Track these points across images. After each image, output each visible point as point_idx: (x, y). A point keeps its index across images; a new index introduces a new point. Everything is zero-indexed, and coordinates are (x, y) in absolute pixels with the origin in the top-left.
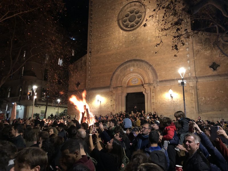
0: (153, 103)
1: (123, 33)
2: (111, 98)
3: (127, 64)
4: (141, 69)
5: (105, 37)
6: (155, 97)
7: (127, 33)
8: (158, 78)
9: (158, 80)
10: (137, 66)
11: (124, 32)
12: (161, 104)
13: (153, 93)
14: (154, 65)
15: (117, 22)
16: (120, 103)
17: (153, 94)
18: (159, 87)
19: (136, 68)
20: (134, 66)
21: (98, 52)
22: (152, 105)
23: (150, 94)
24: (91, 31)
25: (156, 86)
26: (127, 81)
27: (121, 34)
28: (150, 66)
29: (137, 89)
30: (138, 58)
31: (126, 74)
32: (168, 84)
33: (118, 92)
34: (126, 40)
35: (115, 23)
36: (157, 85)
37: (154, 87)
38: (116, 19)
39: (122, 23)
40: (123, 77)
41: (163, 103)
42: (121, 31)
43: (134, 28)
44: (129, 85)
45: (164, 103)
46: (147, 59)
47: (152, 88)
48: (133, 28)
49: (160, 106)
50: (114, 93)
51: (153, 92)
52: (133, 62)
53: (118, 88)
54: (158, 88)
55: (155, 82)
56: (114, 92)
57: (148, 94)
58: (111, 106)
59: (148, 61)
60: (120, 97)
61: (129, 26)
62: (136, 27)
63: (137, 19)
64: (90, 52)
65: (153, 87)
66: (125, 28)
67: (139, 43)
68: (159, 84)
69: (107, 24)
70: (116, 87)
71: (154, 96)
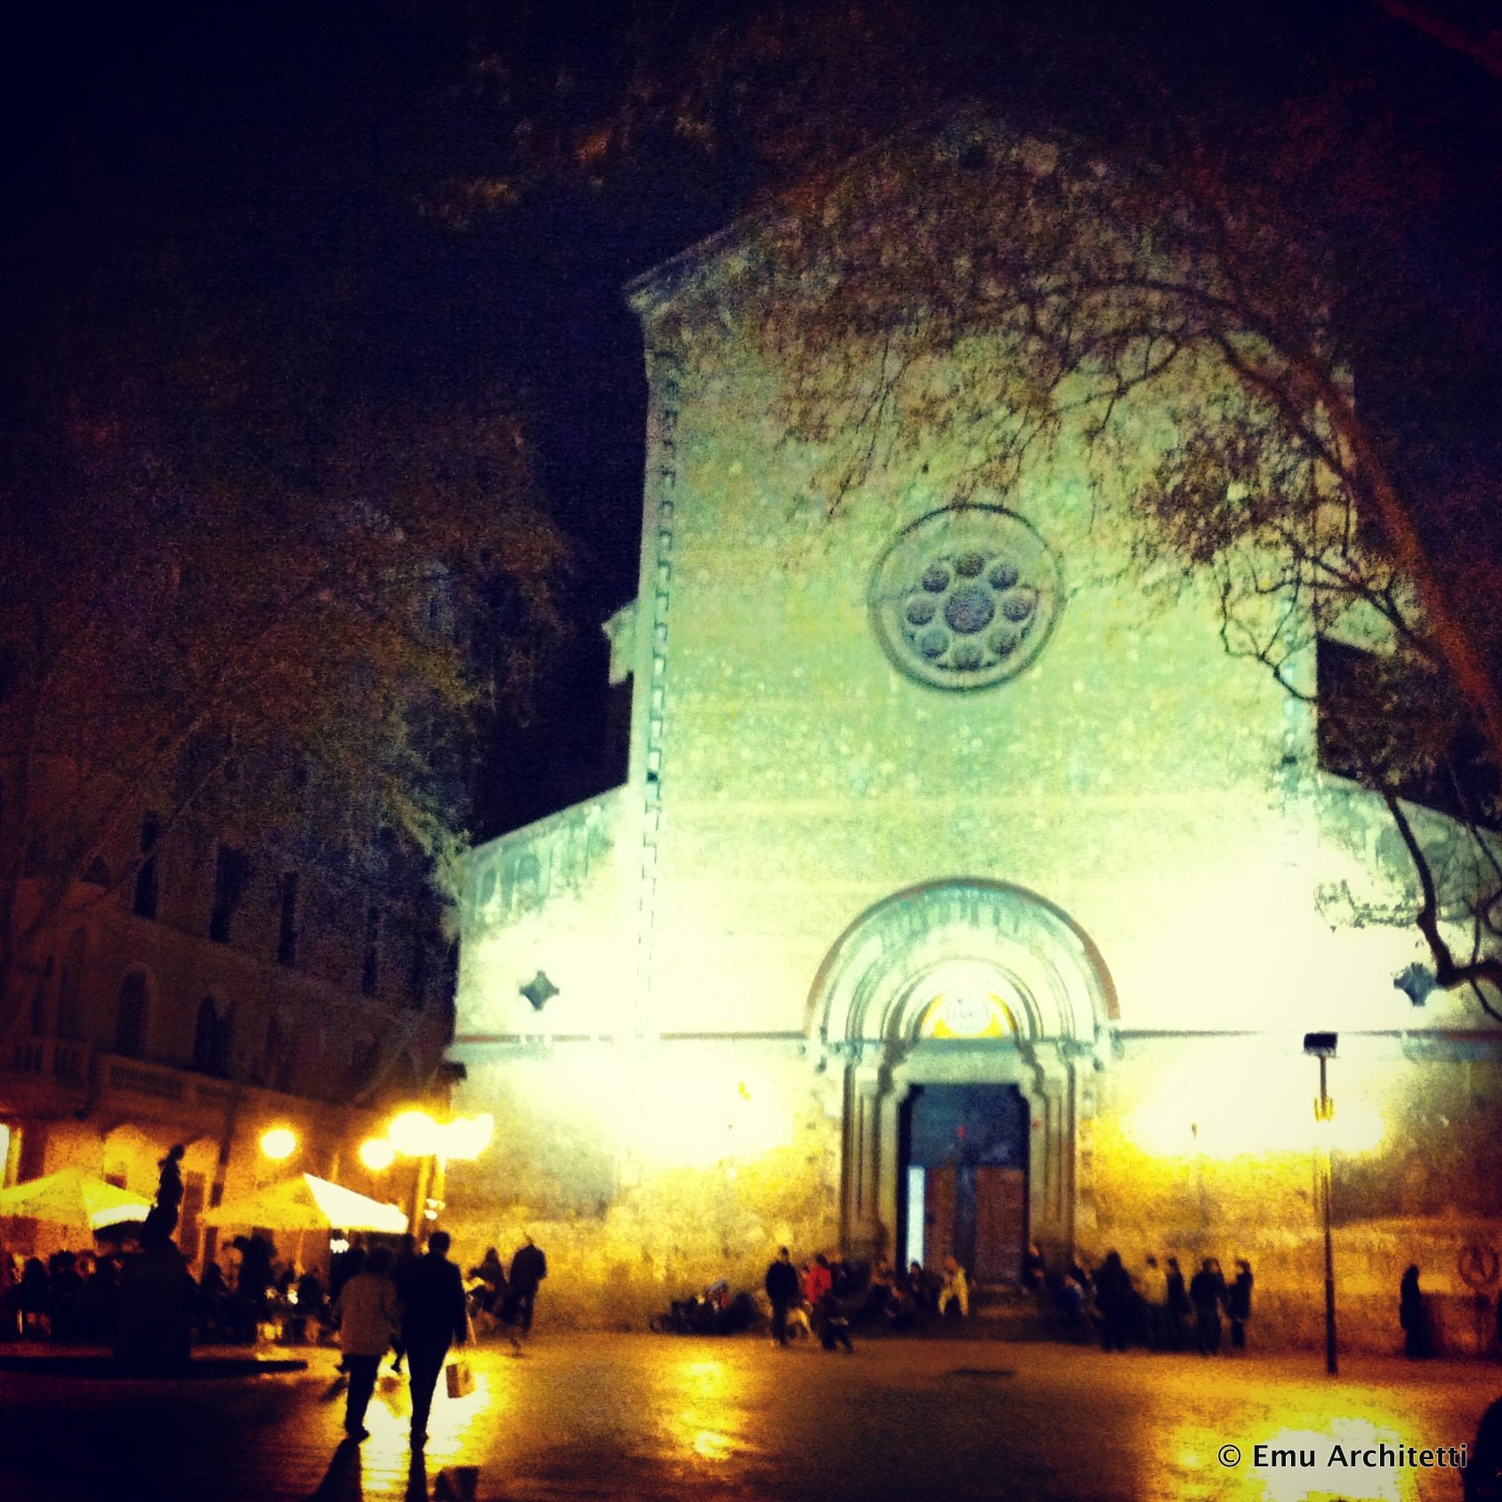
0: (1083, 1154)
1: (902, 694)
4: (1016, 947)
6: (1096, 1119)
7: (933, 700)
8: (1123, 1014)
9: (1120, 1025)
10: (996, 922)
12: (1134, 1166)
13: (1088, 1101)
14: (1100, 933)
15: (864, 610)
17: (1083, 1107)
19: (988, 934)
20: (975, 919)
22: (1076, 1171)
23: (1065, 1101)
24: (665, 626)
25: (1107, 1062)
26: (918, 1011)
27: (892, 702)
28: (1080, 932)
29: (979, 1061)
30: (1001, 874)
33: (860, 1075)
35: (849, 612)
36: (1112, 1054)
37: (1095, 1065)
38: (856, 589)
39: (901, 626)
40: (896, 980)
42: (895, 681)
43: (984, 675)
44: (926, 1034)
46: (1057, 887)
47: (1083, 1067)
48: (974, 674)
49: (1127, 1178)
51: (1087, 1095)
52: (970, 897)
53: (863, 1046)
55: (1104, 1038)
57: (1054, 1104)
58: (811, 1159)
59: (1063, 906)
60: (871, 1105)
61: (946, 658)
62: (994, 673)
63: (999, 624)
64: (652, 777)
66: (917, 664)
67: (1010, 780)
69: (791, 607)
70: (849, 1043)
71: (1090, 1118)
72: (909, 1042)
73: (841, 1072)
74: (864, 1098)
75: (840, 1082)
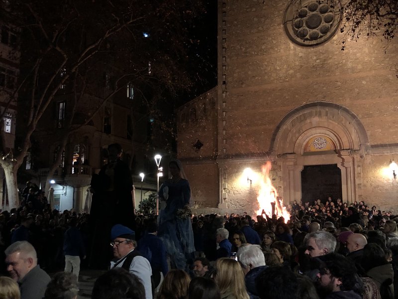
0: (359, 184)
1: (295, 49)
2: (273, 175)
3: (307, 111)
4: (334, 122)
5: (257, 55)
6: (362, 173)
7: (304, 50)
8: (369, 141)
9: (368, 144)
10: (327, 115)
11: (299, 49)
12: (375, 188)
13: (359, 168)
14: (360, 116)
15: (282, 26)
16: (292, 184)
17: (358, 170)
18: (370, 157)
19: (324, 119)
20: (320, 115)
21: (242, 84)
22: (357, 190)
23: (352, 168)
24: (225, 39)
25: (364, 155)
26: (304, 144)
27: (292, 52)
28: (354, 117)
29: (324, 158)
30: (327, 101)
31: (304, 130)
32: (387, 153)
33: (287, 164)
34: (303, 65)
35: (278, 27)
36: (366, 153)
37: (361, 157)
38: (279, 20)
39: (293, 29)
40: (297, 135)
41: (378, 186)
42: (292, 45)
43: (319, 41)
44: (308, 150)
45: (381, 186)
46: (346, 103)
47: (357, 158)
48: (317, 41)
49: (373, 191)
50: (280, 166)
51: (359, 166)
52: (318, 109)
53: (288, 155)
54: (368, 159)
55: (363, 148)
56: (280, 163)
57: (349, 169)
59: (348, 108)
60: (291, 172)
61: (308, 37)
62: (322, 39)
63: (324, 24)
64: (224, 83)
65: (359, 157)
66: (299, 40)
67: (329, 72)
68: (370, 151)
69: (260, 28)
70: (284, 154)
71: (360, 173)
72: (302, 153)
73: (282, 163)
74: (289, 170)
75: (281, 166)
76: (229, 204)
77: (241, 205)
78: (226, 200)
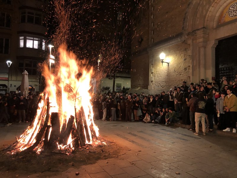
2: (185, 55)
16: (202, 62)
26: (218, 15)
33: (197, 41)
40: (207, 6)
44: (222, 21)
53: (197, 32)
56: (190, 42)
58: (185, 69)
60: (202, 50)
70: (193, 32)
72: (215, 26)
73: (191, 41)
74: (199, 47)
75: (191, 45)
76: (155, 85)
77: (161, 87)
78: (153, 82)
